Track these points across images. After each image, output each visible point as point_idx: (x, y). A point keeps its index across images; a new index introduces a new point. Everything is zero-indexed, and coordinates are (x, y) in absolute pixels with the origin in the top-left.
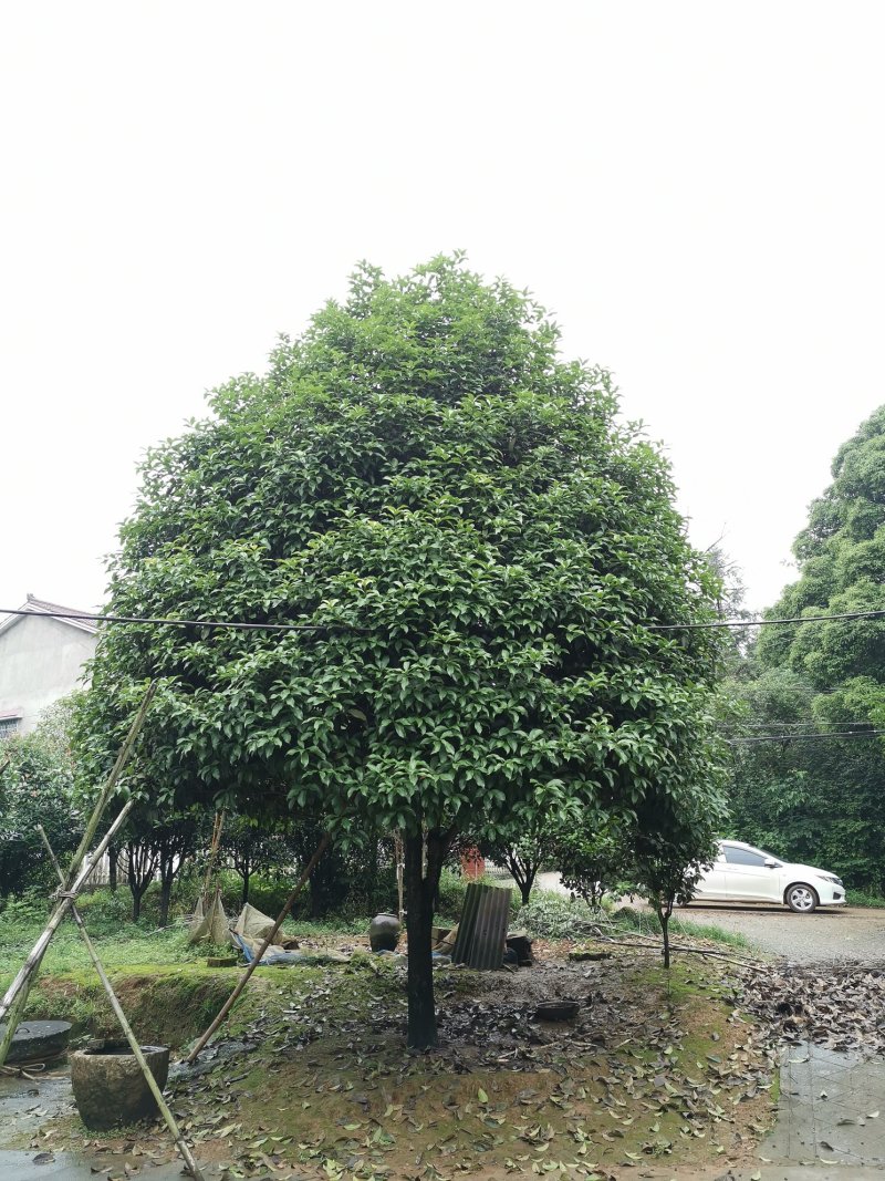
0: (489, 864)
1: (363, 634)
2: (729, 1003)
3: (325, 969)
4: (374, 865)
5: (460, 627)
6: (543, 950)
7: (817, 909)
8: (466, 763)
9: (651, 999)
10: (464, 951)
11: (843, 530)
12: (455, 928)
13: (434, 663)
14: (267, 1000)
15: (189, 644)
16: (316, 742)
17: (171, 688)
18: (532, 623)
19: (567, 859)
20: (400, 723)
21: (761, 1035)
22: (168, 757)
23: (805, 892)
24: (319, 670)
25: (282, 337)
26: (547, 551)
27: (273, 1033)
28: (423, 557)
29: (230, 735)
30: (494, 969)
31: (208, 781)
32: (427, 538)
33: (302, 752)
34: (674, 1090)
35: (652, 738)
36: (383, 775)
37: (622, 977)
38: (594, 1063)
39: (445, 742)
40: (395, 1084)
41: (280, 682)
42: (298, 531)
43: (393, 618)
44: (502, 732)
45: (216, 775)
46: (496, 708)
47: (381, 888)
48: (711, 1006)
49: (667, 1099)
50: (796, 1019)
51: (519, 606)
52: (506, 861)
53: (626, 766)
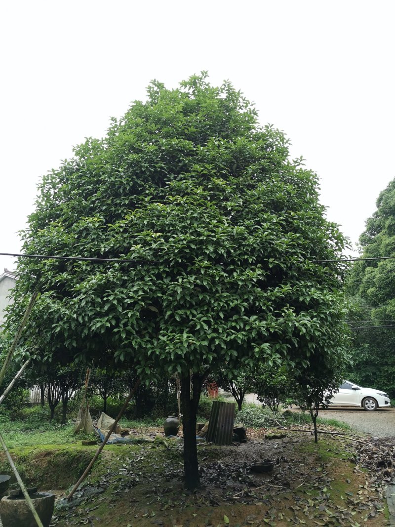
0: (221, 391)
1: (156, 265)
2: (352, 461)
3: (141, 446)
4: (166, 392)
5: (210, 259)
6: (251, 433)
7: (378, 409)
8: (215, 335)
9: (310, 460)
10: (212, 435)
11: (383, 231)
12: (207, 423)
13: (196, 279)
14: (111, 463)
15: (61, 273)
16: (130, 325)
17: (51, 297)
18: (250, 257)
19: (260, 387)
20: (177, 313)
21: (373, 479)
22: (48, 335)
23: (371, 401)
24: (131, 284)
25: (112, 119)
26: (256, 219)
27: (113, 481)
28: (188, 222)
29: (81, 322)
30: (228, 445)
31: (70, 348)
32: (191, 211)
33: (121, 330)
34: (331, 513)
35: (317, 320)
36: (168, 342)
37: (294, 448)
38: (285, 498)
39: (203, 323)
40: (178, 513)
41: (109, 291)
42: (120, 212)
43: (172, 255)
44: (235, 317)
45: (75, 345)
46: (231, 304)
47: (170, 403)
48: (344, 464)
49: (328, 518)
50: (389, 470)
51: (242, 248)
52: (230, 389)
53: (304, 334)
